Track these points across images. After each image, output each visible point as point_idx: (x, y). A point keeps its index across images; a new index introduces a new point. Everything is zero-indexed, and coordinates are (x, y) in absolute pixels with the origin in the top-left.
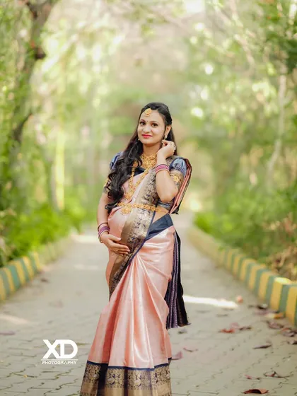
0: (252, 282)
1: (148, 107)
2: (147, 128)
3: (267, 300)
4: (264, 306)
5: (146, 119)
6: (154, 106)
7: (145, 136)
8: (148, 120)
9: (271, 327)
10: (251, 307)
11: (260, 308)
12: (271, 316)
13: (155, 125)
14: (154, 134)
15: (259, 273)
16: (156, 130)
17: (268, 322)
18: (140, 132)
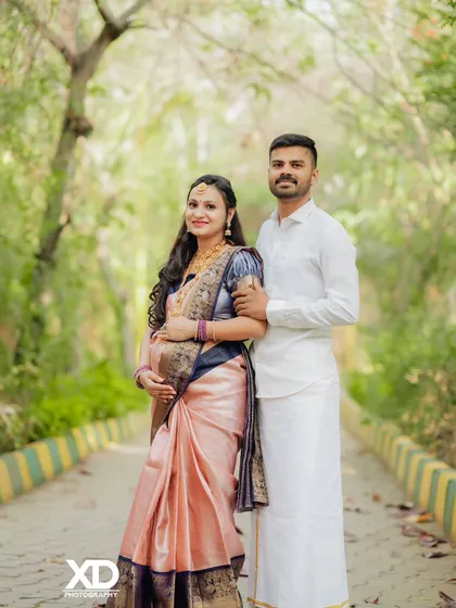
0: (401, 472)
1: (201, 180)
2: (200, 212)
3: (415, 497)
4: (409, 504)
5: (198, 198)
6: (210, 180)
7: (198, 222)
8: (201, 199)
9: (405, 534)
10: (389, 506)
11: (403, 508)
12: (413, 518)
13: (212, 207)
14: (211, 220)
15: (410, 454)
16: (213, 214)
17: (403, 527)
18: (189, 219)
